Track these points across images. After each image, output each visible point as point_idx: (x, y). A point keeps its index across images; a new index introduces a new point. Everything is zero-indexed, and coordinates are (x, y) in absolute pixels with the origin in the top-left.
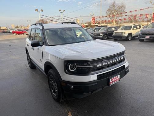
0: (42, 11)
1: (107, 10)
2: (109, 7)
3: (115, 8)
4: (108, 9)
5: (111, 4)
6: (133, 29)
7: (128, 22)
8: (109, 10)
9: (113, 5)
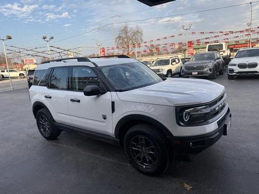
0: (10, 38)
1: (116, 37)
2: (119, 33)
3: (129, 34)
4: (118, 35)
5: (122, 29)
6: (172, 64)
7: (148, 55)
8: (119, 37)
9: (125, 30)
